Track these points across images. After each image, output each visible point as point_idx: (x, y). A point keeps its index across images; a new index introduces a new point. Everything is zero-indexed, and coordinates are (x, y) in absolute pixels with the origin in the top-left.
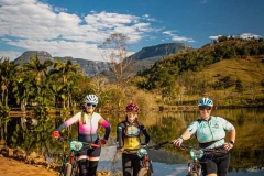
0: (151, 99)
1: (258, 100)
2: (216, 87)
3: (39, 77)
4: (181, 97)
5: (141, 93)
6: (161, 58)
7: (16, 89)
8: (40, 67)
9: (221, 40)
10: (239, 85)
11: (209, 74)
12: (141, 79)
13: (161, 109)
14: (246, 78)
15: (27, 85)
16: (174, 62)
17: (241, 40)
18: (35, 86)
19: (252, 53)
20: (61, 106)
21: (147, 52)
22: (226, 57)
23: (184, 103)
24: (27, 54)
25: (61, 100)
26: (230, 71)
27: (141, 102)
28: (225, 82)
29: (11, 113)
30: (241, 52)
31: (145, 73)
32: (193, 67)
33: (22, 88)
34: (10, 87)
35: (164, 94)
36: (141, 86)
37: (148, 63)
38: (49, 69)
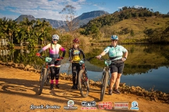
0: (87, 40)
1: (141, 40)
2: (120, 33)
3: (29, 29)
4: (102, 39)
5: (82, 37)
6: (92, 19)
7: (17, 35)
8: (29, 24)
9: (124, 9)
10: (132, 33)
11: (117, 27)
12: (82, 30)
13: (92, 45)
14: (136, 29)
15: (23, 33)
16: (99, 21)
17: (135, 9)
18: (27, 34)
19: (140, 16)
20: (41, 44)
21: (85, 16)
22: (126, 18)
23: (104, 42)
24: (21, 17)
25: (41, 40)
26: (128, 25)
27: (82, 42)
28: (125, 31)
29: (16, 48)
30: (134, 16)
31: (84, 27)
32: (109, 24)
33: (20, 35)
34: (14, 34)
35: (94, 37)
36: (82, 33)
37: (86, 22)
38: (34, 24)
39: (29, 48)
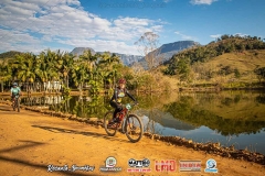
0: (173, 82)
1: (254, 84)
2: (220, 73)
3: (91, 66)
4: (195, 82)
5: (167, 78)
6: (176, 52)
7: (74, 75)
8: (92, 59)
9: (224, 38)
10: (237, 73)
11: (213, 64)
12: (164, 68)
13: (181, 90)
14: (242, 68)
15: (83, 72)
16: (187, 55)
17: (240, 38)
18: (88, 73)
19: (247, 48)
20: (108, 88)
21: (166, 48)
22: (227, 51)
23: (197, 86)
24: (76, 50)
25: (108, 82)
26: (230, 62)
27: (167, 84)
28: (226, 70)
29: (72, 93)
30: (239, 48)
31: (165, 64)
32: (201, 59)
33: (79, 75)
34: (70, 73)
35: (182, 79)
36: (166, 73)
37: (167, 56)
38: (99, 59)
39: (91, 93)
